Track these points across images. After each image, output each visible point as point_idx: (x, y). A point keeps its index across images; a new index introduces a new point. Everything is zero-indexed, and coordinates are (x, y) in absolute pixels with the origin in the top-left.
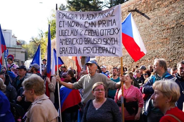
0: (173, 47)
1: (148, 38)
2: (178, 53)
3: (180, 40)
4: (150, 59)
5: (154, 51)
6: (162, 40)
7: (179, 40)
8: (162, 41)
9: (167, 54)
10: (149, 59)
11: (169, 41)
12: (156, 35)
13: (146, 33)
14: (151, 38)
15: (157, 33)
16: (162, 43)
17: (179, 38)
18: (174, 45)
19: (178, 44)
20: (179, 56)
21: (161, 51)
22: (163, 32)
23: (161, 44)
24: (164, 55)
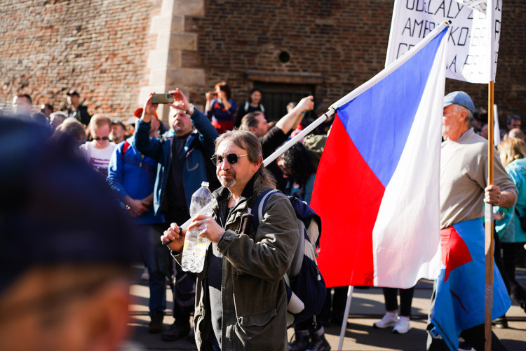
0: (65, 54)
1: (8, 21)
2: (73, 70)
3: (80, 36)
4: (8, 84)
5: (20, 62)
6: (41, 30)
7: (79, 34)
8: (40, 34)
9: (49, 71)
10: (5, 84)
11: (57, 35)
12: (27, 15)
13: (6, 7)
14: (15, 24)
15: (31, 9)
16: (41, 38)
17: (79, 29)
18: (66, 48)
19: (75, 46)
20: (75, 78)
21: (35, 62)
22: (44, 9)
23: (37, 43)
24: (43, 73)
